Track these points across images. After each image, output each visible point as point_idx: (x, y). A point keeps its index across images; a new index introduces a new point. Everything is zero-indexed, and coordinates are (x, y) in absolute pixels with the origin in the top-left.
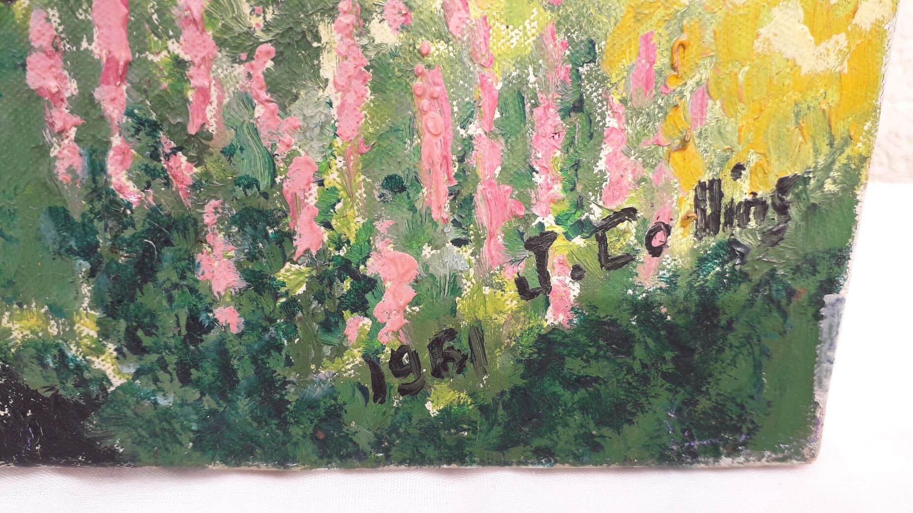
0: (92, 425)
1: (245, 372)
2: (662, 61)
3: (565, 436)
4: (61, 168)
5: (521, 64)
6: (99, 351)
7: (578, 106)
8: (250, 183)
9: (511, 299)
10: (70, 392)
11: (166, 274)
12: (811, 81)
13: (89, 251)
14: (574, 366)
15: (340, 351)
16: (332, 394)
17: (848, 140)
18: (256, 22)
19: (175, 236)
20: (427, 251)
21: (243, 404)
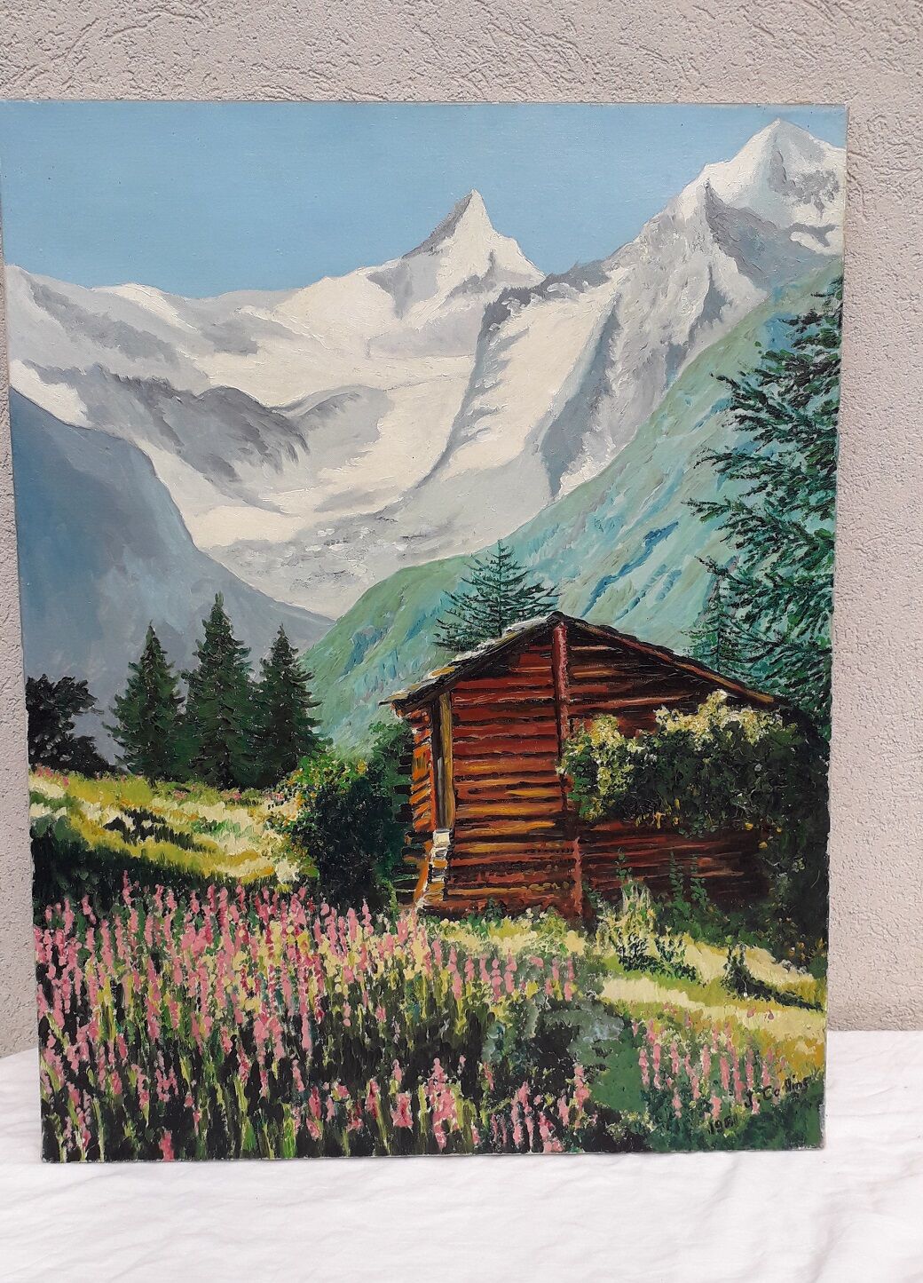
0: (645, 1141)
1: (681, 1127)
2: (774, 1054)
3: (758, 1142)
4: (644, 1082)
5: (743, 1056)
6: (648, 1123)
7: (756, 1064)
8: (685, 1083)
9: (743, 1108)
10: (641, 1133)
11: (665, 1104)
12: (809, 1056)
13: (649, 1100)
14: (759, 1124)
15: (703, 1122)
16: (701, 1132)
17: (819, 1069)
18: (687, 1050)
19: (668, 1096)
20: (723, 1097)
21: (681, 1135)
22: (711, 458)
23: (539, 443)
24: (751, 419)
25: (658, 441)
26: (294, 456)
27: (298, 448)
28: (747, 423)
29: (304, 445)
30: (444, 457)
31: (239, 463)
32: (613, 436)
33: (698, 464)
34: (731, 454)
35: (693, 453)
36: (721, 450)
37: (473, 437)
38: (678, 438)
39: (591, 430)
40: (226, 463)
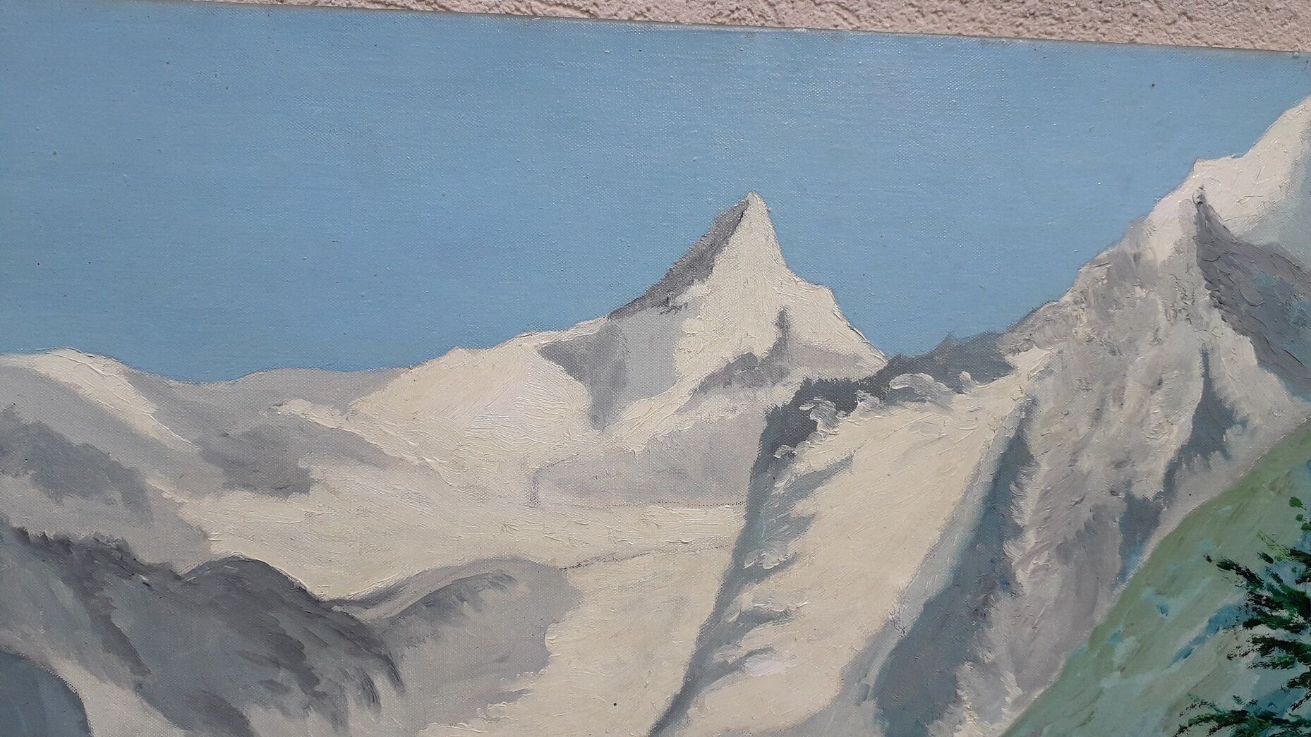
22: (1207, 720)
23: (871, 680)
24: (1283, 645)
25: (1106, 684)
26: (372, 697)
27: (381, 683)
28: (1277, 653)
29: (395, 677)
30: (678, 706)
31: (260, 710)
32: (1018, 672)
33: (1182, 730)
34: (1244, 713)
35: (1171, 710)
36: (1227, 705)
37: (738, 666)
38: (1143, 679)
39: (976, 660)
40: (234, 710)
